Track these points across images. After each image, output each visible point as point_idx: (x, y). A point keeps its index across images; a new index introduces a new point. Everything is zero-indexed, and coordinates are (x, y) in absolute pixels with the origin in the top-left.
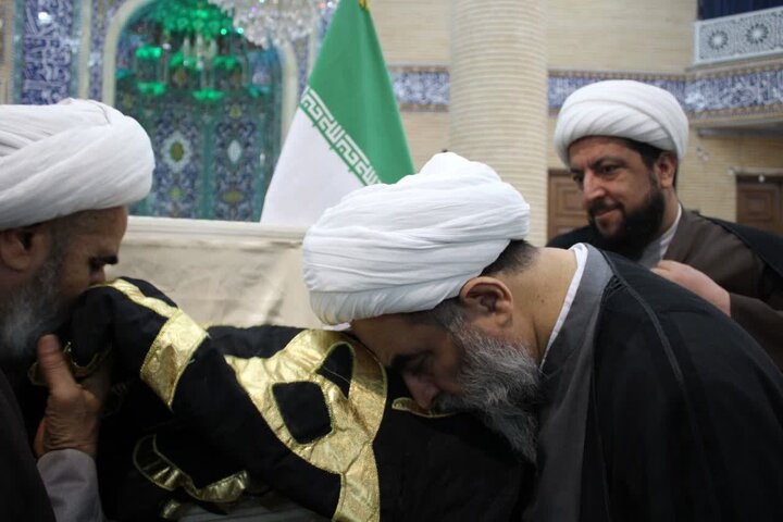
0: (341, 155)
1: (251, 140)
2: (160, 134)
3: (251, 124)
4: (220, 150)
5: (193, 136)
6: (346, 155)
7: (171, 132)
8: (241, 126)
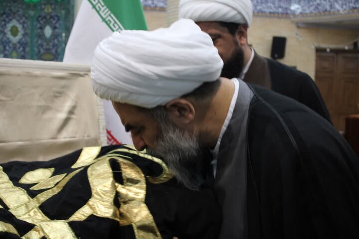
0: (108, 25)
1: (57, 25)
2: (5, 21)
3: (57, 16)
4: (39, 31)
5: (24, 23)
6: (111, 25)
7: (11, 20)
8: (52, 17)
